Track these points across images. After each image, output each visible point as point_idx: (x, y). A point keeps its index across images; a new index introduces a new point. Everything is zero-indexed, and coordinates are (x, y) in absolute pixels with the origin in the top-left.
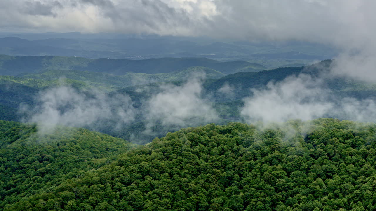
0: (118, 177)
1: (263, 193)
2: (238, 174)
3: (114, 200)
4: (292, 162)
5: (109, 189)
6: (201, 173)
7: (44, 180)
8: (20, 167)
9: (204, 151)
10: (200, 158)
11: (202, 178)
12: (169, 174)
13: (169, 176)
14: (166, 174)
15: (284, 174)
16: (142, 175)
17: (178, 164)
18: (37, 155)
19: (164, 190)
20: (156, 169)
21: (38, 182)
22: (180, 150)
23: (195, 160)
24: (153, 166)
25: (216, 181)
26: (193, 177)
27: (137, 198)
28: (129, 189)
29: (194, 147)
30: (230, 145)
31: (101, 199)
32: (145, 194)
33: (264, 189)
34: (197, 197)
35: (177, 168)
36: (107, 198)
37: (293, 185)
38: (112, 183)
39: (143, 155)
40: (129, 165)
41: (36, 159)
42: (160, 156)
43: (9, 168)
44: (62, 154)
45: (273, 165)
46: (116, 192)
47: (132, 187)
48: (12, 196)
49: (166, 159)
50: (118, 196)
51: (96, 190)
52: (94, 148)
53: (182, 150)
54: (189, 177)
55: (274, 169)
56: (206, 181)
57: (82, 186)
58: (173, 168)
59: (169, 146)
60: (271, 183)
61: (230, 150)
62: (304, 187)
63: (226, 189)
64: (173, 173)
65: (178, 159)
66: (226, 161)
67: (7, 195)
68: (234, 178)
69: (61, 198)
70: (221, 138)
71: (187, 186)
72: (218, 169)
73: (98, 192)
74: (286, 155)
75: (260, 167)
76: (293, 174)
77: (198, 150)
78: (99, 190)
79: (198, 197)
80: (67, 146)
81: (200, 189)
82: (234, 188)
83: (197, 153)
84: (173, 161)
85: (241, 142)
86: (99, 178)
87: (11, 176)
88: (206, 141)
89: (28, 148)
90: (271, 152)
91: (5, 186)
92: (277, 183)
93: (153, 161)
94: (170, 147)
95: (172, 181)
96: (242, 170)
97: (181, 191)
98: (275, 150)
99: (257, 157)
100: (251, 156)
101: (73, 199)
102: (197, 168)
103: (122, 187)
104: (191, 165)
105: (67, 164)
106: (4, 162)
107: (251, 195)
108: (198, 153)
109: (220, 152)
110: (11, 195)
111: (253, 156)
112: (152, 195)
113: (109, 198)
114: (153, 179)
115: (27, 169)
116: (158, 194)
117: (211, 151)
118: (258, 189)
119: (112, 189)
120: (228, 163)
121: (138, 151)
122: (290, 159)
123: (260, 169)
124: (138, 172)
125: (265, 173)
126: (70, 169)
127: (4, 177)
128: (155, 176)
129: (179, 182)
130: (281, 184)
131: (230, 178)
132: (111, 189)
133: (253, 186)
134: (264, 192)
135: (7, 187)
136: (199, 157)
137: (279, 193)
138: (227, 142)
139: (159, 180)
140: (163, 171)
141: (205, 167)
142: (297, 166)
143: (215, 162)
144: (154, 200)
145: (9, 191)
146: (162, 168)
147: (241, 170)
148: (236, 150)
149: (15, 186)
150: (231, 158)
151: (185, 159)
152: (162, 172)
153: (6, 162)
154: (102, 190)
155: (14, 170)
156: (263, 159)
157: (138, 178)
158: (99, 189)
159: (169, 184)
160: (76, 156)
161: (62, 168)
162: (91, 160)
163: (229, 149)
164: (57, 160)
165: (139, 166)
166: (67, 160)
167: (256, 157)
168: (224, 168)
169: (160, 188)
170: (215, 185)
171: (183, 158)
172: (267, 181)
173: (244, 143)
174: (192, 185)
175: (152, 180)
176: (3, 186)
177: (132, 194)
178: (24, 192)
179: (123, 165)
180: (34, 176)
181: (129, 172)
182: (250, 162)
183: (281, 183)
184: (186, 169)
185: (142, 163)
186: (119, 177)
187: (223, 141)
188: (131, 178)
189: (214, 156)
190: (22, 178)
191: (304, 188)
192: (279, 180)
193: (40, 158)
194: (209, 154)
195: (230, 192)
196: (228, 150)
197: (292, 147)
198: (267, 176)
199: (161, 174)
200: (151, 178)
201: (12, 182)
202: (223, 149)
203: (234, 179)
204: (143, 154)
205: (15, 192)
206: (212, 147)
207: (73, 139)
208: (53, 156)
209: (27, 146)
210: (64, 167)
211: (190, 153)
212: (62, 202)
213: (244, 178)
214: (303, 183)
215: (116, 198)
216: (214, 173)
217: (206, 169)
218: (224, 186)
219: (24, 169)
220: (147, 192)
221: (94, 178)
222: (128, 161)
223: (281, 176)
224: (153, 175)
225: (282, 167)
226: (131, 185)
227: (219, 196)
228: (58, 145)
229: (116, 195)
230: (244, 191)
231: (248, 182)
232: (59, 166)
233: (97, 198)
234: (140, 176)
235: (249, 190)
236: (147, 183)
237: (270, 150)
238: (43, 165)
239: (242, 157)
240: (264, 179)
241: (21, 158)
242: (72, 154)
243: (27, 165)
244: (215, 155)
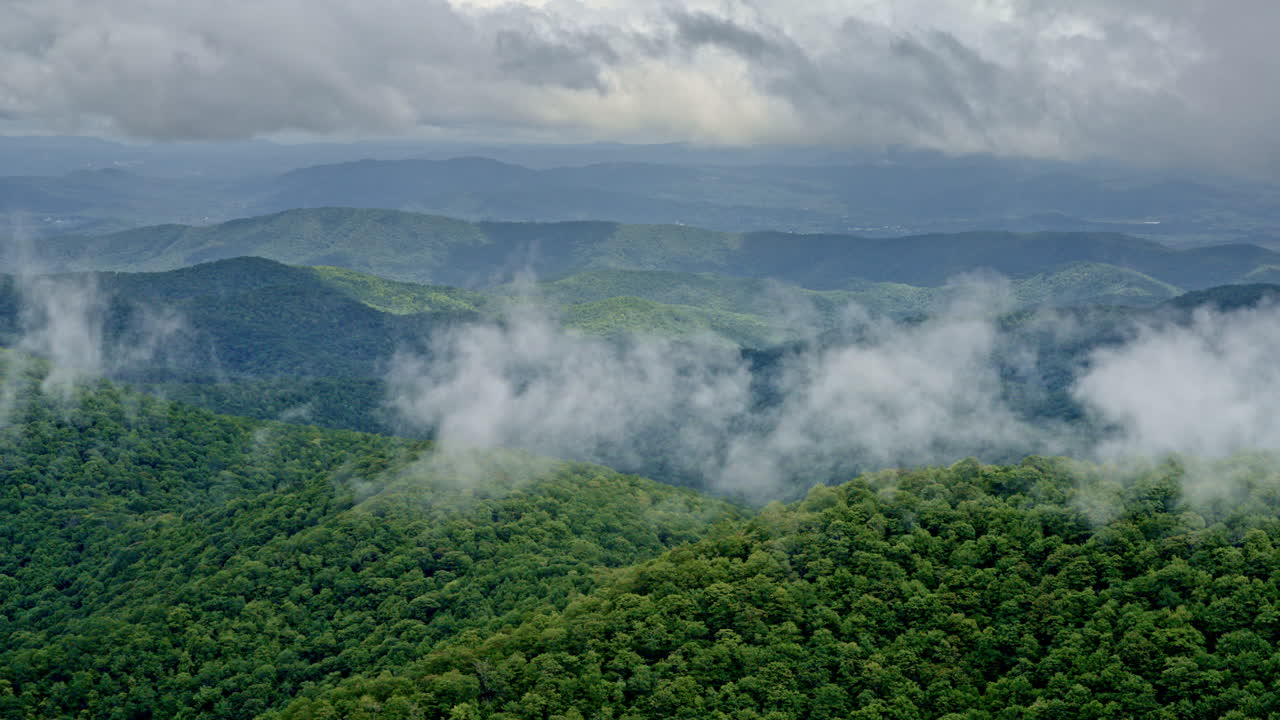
0: (627, 629)
1: (1113, 703)
2: (1035, 636)
3: (604, 709)
4: (1227, 599)
5: (594, 670)
6: (909, 627)
7: (428, 635)
8: (362, 586)
9: (930, 550)
10: (914, 574)
11: (911, 645)
12: (801, 626)
13: (799, 634)
14: (790, 626)
15: (1194, 639)
16: (708, 626)
17: (834, 593)
18: (419, 549)
19: (775, 681)
20: (759, 607)
21: (410, 640)
22: (847, 547)
23: (895, 582)
24: (747, 595)
25: (958, 655)
26: (882, 639)
27: (682, 704)
28: (659, 674)
29: (896, 536)
30: (1018, 535)
31: (563, 704)
32: (711, 690)
33: (1117, 691)
34: (883, 709)
35: (829, 606)
36: (584, 700)
37: (1219, 681)
38: (606, 650)
39: (721, 559)
40: (671, 592)
41: (413, 561)
42: (776, 564)
43: (325, 592)
44: (502, 547)
45: (1159, 607)
46: (615, 680)
47: (669, 665)
48: (324, 681)
49: (795, 574)
50: (619, 694)
51: (549, 671)
52: (615, 530)
53: (854, 547)
54: (866, 638)
55: (1161, 623)
56: (925, 655)
57: (506, 655)
58: (815, 605)
59: (813, 532)
60: (1144, 670)
61: (1019, 549)
62: (1257, 688)
63: (991, 686)
64: (814, 624)
65: (836, 578)
66: (999, 589)
67: (309, 679)
68: (1019, 649)
69: (431, 695)
70: (991, 508)
71: (857, 669)
72: (968, 615)
73: (554, 680)
74: (1210, 575)
75: (1114, 615)
76: (1228, 642)
77: (908, 549)
78: (560, 672)
79: (890, 709)
80: (521, 521)
81: (899, 680)
82: (1016, 684)
83: (904, 561)
84: (819, 582)
85: (1059, 525)
86: (564, 631)
87: (330, 618)
88: (938, 517)
89: (394, 526)
90: (1158, 561)
91: (307, 649)
92: (1164, 672)
93: (749, 579)
94: (816, 536)
95: (806, 653)
96: (1050, 621)
97: (834, 686)
98: (1174, 556)
99: (1110, 580)
100: (1086, 574)
101: (470, 700)
102: (897, 610)
103: (636, 664)
104: (878, 600)
105: (507, 583)
106: (311, 571)
107: (1071, 709)
108: (909, 559)
109: (984, 557)
110: (321, 679)
111: (1093, 573)
112: (733, 696)
113: (590, 699)
114: (744, 641)
115: (381, 596)
116: (755, 694)
117: (954, 552)
118: (1096, 688)
119: (604, 670)
120: (1004, 594)
121: (707, 546)
122: (1222, 588)
123: (1113, 621)
124: (697, 618)
125: (1128, 635)
126: (516, 600)
127: (307, 620)
128: (749, 632)
129: (829, 654)
130: (1178, 675)
131: (1008, 649)
132: (599, 670)
133: (1082, 677)
134: (1118, 701)
135: (313, 652)
136: (910, 570)
137: (1168, 707)
138: (1009, 524)
139: (764, 644)
140: (780, 615)
141: (925, 607)
142: (1245, 615)
143: (963, 591)
144: (739, 712)
145: (317, 665)
146: (778, 605)
147: (1046, 619)
148: (1038, 552)
149: (336, 651)
150: (1015, 578)
151: (861, 577)
152: (777, 620)
153: (319, 570)
154: (571, 674)
155: (340, 598)
156: (1129, 587)
157: (693, 636)
158: (560, 667)
159: (795, 662)
160: (545, 555)
161: (493, 596)
162: (591, 572)
163: (1014, 547)
164: (479, 567)
165: (701, 596)
166: (512, 570)
167: (1104, 579)
168: (990, 612)
169: (762, 673)
170: (952, 668)
171: (853, 573)
172: (1133, 663)
173: (1070, 528)
174: (873, 666)
175: (739, 644)
176: (303, 649)
177: (664, 690)
178: (364, 670)
179: (651, 592)
180: (402, 618)
181: (666, 614)
182: (1080, 594)
183: (1177, 671)
184: (859, 609)
185: (712, 585)
186: (630, 630)
187: (998, 520)
188: (671, 637)
189: (959, 569)
190: (362, 625)
191: (1257, 690)
192: (1175, 661)
193: (427, 561)
194: (946, 562)
195: (1003, 696)
196: (1012, 550)
197: (1236, 546)
198: (1131, 645)
199: (772, 626)
200: (739, 638)
201: (328, 637)
202: (994, 547)
203: (1021, 653)
204: (723, 555)
205: (333, 671)
206: (958, 540)
207: (550, 500)
208: (470, 555)
209: (393, 519)
210: (499, 593)
211: (880, 555)
212: (435, 707)
213: (1055, 651)
214: (1257, 672)
215: (611, 699)
216: (954, 628)
217: (928, 612)
218: (984, 673)
219: (371, 595)
220: (717, 685)
221: (548, 632)
222: (669, 579)
223: (1181, 646)
224: (746, 627)
225: (1189, 616)
226: (666, 658)
227: (963, 707)
228: (495, 518)
229: (613, 690)
230: (1049, 694)
231: (1066, 665)
232: (483, 589)
233: (549, 697)
234: (702, 631)
235: (1066, 691)
236: (720, 655)
237: (1156, 554)
238: (435, 582)
239: (1055, 575)
240: (1121, 656)
241: (366, 559)
242: (533, 550)
243: (382, 581)
244: (964, 567)
